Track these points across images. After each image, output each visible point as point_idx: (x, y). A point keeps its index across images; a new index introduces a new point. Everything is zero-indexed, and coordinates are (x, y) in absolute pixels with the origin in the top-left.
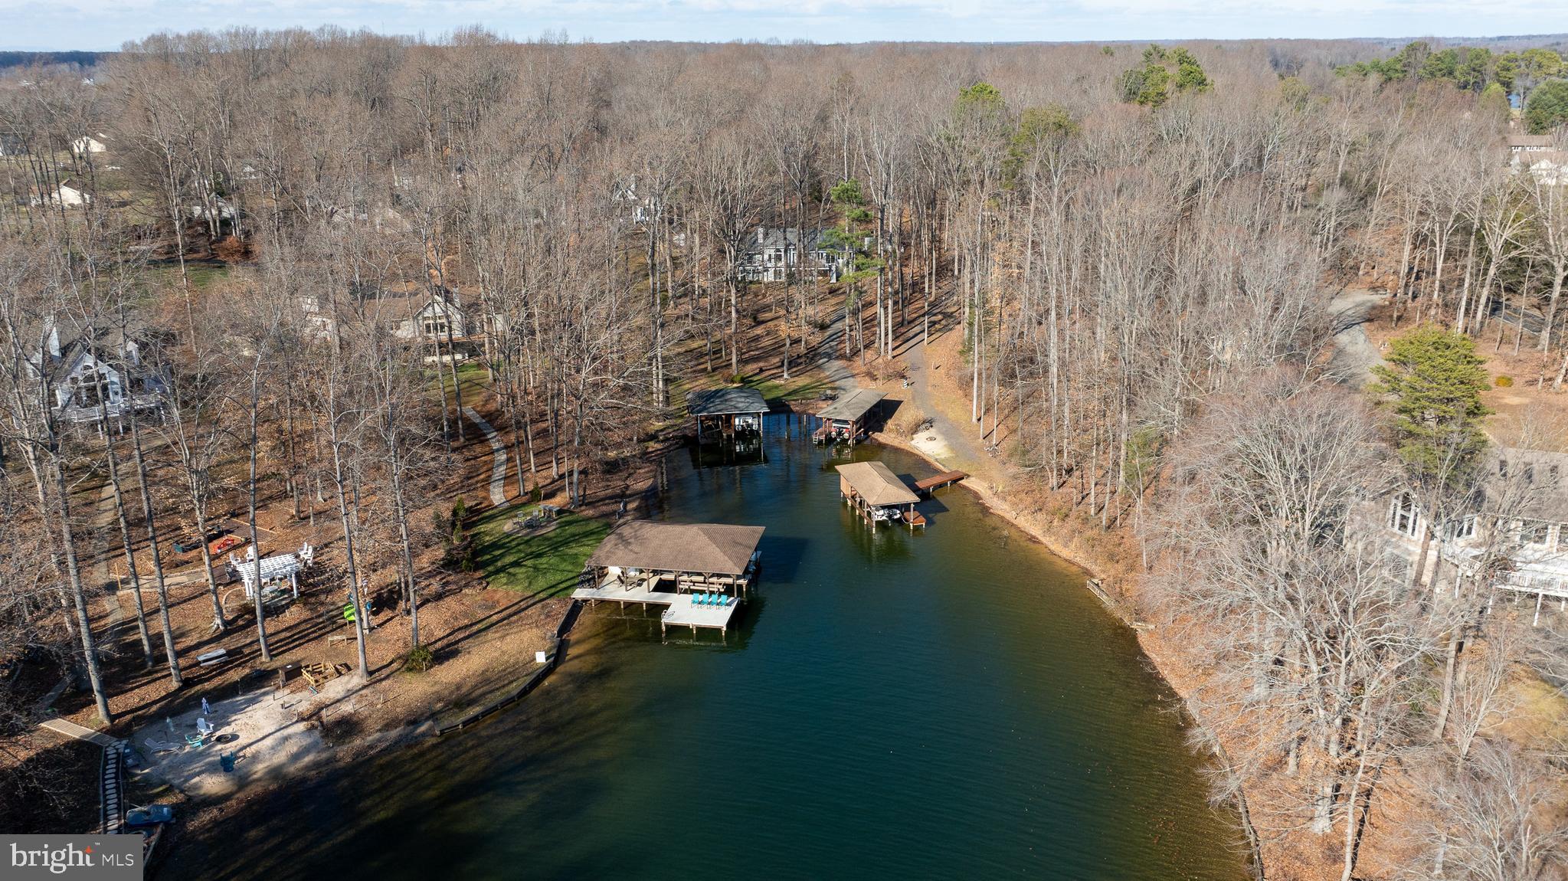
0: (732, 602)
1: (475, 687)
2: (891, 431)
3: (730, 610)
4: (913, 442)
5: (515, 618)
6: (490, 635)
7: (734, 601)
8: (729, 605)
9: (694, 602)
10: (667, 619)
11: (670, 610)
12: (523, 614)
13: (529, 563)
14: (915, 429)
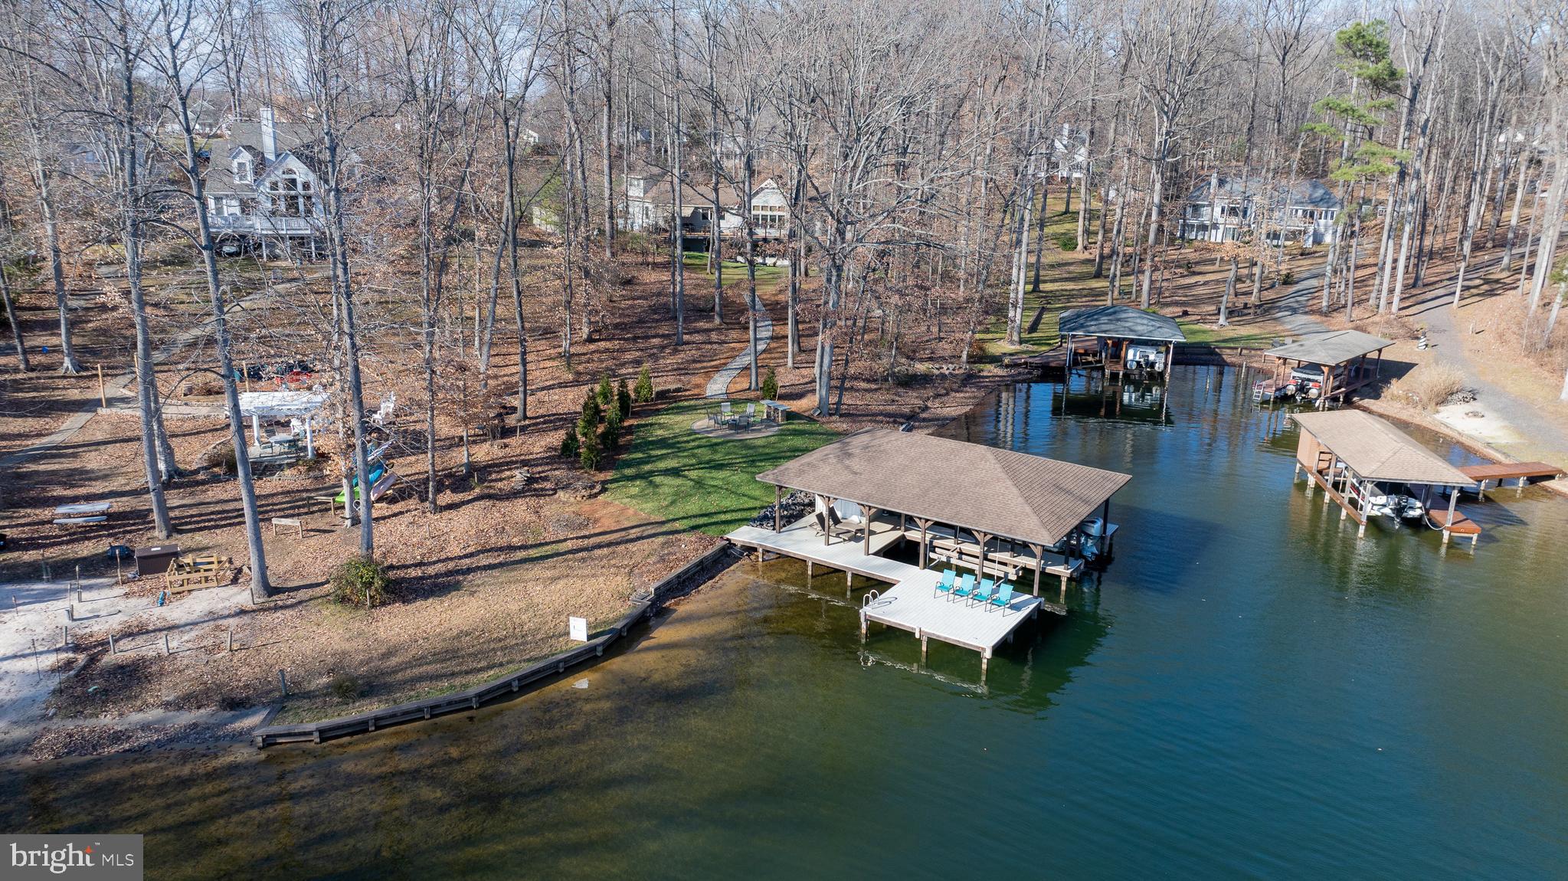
0: (1025, 603)
1: (420, 661)
2: (1394, 398)
3: (1015, 618)
4: (1438, 416)
5: (605, 551)
6: (537, 571)
7: (1029, 603)
8: (1016, 607)
9: (942, 587)
10: (877, 610)
11: (889, 594)
12: (622, 548)
13: (693, 474)
14: (1444, 398)
